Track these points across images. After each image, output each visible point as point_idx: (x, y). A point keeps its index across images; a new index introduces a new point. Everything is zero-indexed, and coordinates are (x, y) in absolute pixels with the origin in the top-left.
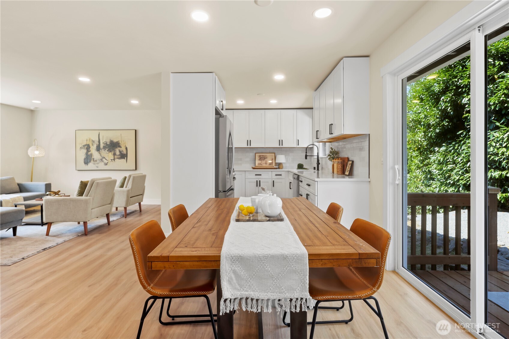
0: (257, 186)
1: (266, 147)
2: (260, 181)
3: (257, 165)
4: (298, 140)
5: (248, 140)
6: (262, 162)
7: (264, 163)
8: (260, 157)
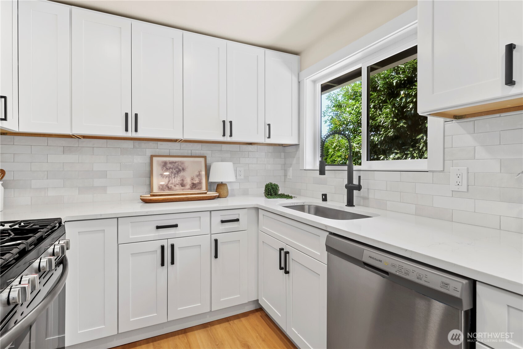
0: (163, 264)
1: (187, 137)
2: (173, 246)
3: (156, 190)
4: (269, 125)
5: (127, 115)
6: (171, 181)
7: (177, 184)
8: (166, 168)
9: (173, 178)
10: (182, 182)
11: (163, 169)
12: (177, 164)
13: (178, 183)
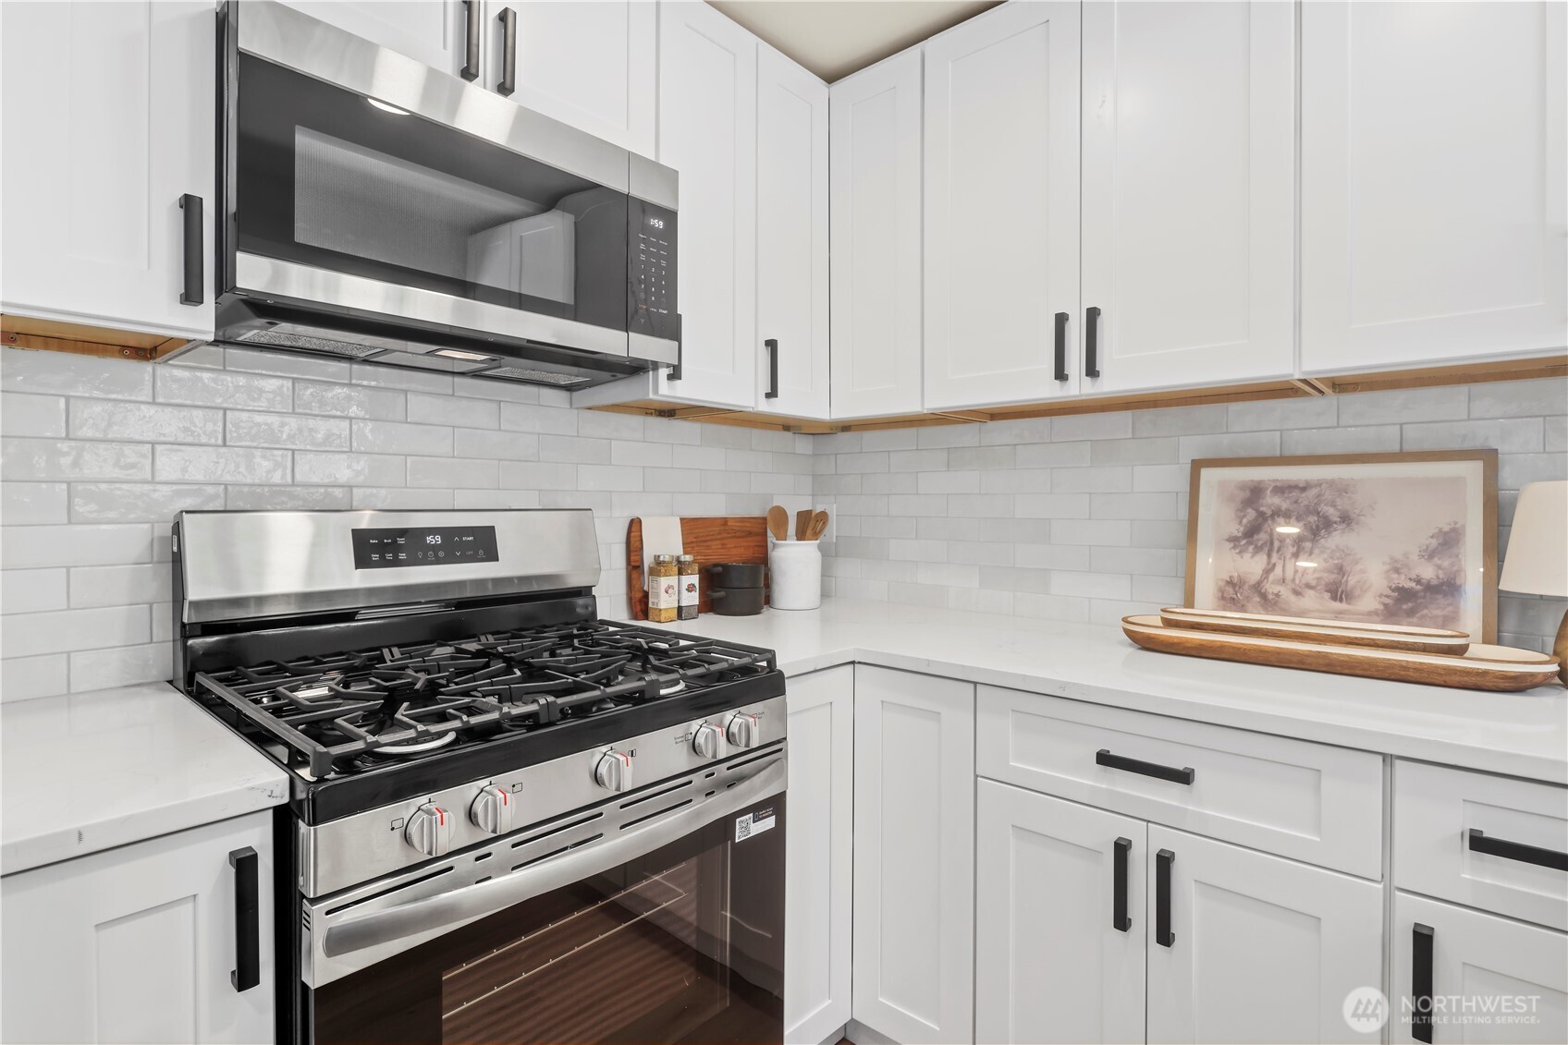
0: (1121, 921)
5: (1060, 319)
6: (1278, 570)
7: (1309, 586)
8: (1257, 511)
9: (1289, 556)
10: (1333, 577)
11: (1245, 516)
12: (1312, 493)
13: (1313, 583)
